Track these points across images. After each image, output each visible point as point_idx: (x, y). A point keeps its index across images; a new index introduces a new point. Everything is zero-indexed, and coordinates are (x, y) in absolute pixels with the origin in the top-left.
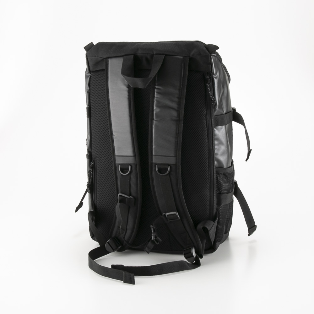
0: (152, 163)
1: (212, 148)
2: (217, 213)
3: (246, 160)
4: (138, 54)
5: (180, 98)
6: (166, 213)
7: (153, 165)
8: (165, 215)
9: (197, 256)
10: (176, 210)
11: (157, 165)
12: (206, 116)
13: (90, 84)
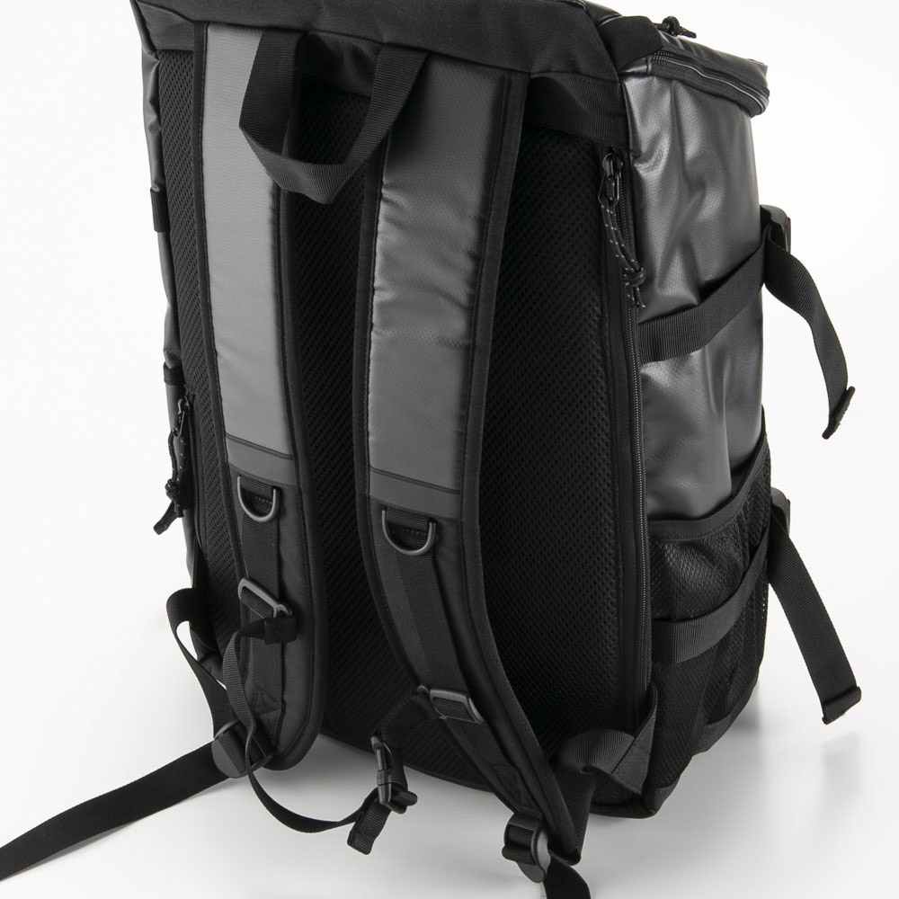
0: (366, 499)
1: (628, 450)
2: (655, 690)
3: (827, 435)
4: (321, 34)
5: (477, 258)
6: (429, 688)
7: (373, 507)
8: (426, 695)
9: (558, 858)
10: (465, 688)
11: (386, 509)
12: (601, 324)
13: (158, 101)
